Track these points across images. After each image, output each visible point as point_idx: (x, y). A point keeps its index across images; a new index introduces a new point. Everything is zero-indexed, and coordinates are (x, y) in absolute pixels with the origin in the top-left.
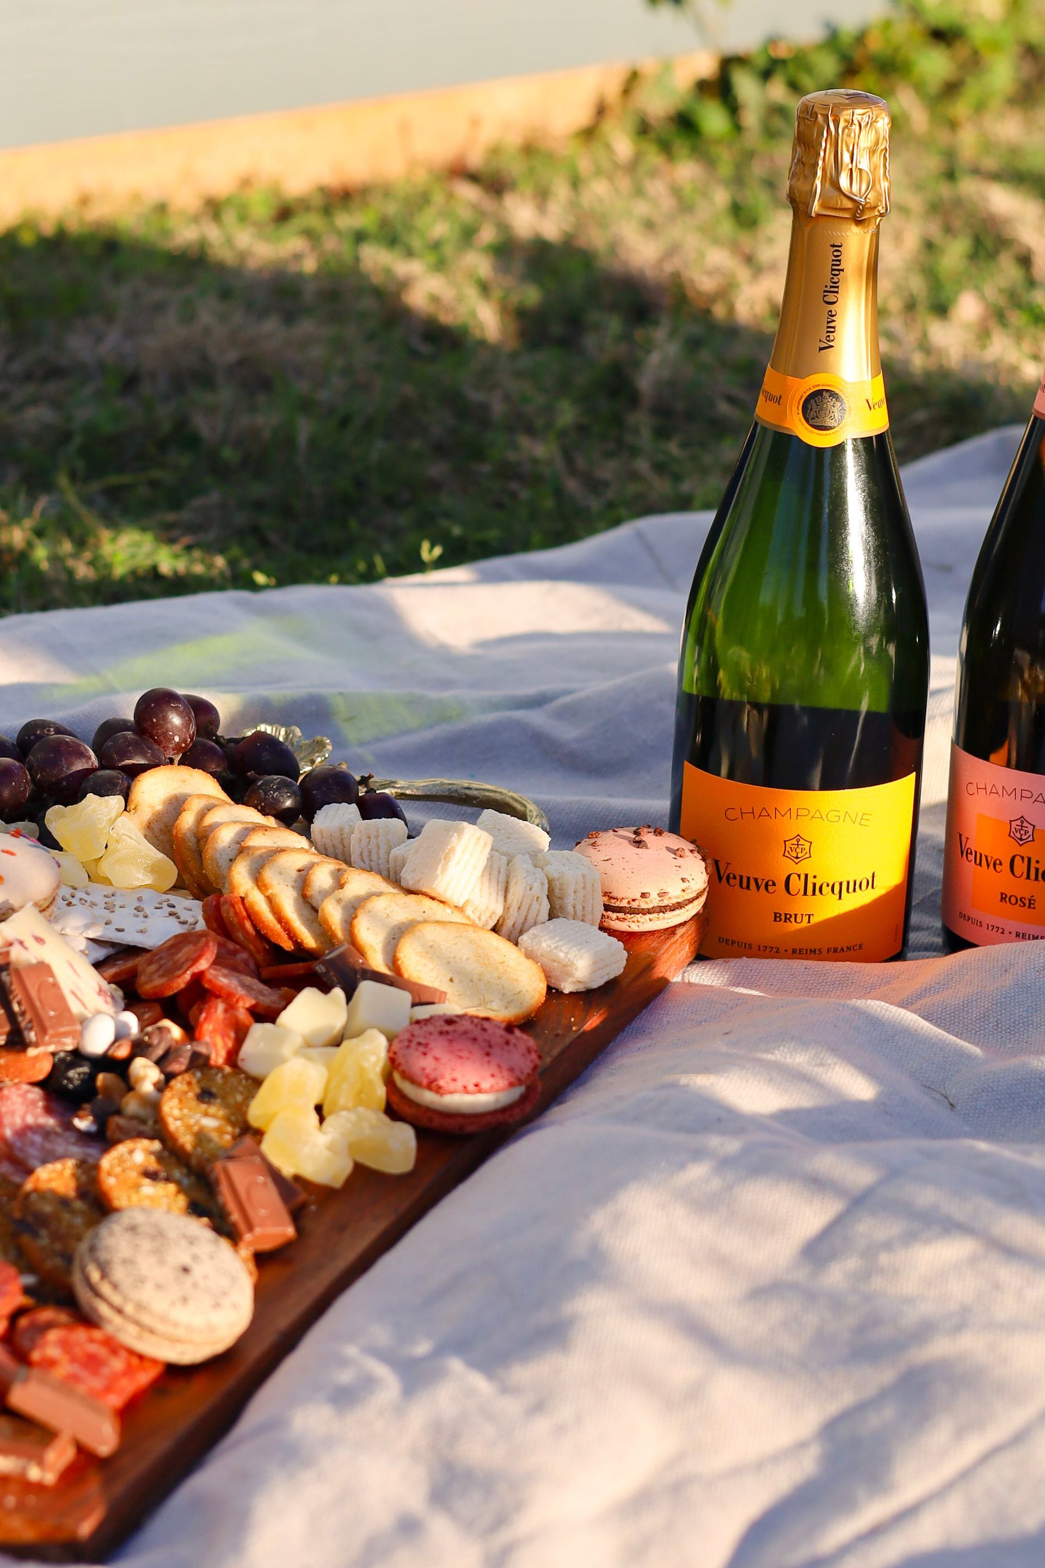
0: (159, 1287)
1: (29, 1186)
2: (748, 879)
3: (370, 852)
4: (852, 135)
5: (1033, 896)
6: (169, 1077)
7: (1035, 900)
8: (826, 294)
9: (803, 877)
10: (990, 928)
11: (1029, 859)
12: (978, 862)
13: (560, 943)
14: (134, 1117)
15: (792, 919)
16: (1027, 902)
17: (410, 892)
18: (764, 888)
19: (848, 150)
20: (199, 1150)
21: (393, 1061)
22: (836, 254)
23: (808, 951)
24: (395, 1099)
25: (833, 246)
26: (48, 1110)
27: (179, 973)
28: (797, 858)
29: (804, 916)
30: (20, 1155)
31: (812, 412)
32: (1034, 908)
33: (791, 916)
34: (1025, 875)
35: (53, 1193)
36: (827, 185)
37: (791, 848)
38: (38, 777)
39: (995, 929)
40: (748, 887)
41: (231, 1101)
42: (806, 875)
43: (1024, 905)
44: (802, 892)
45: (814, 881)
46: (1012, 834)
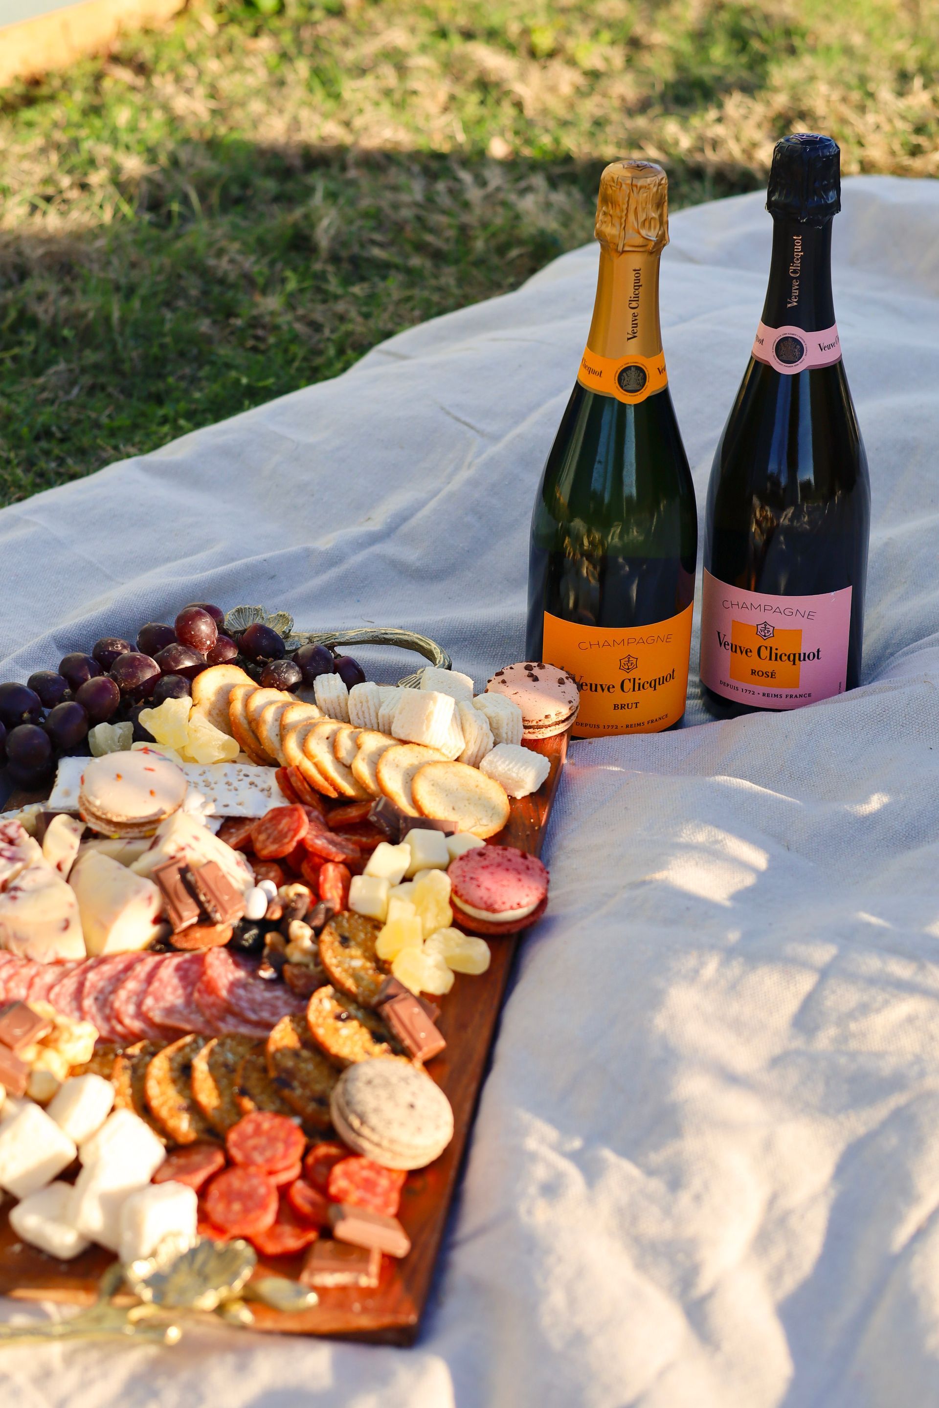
0: (402, 1124)
1: (272, 1048)
2: (596, 685)
3: (363, 712)
5: (774, 670)
6: (318, 932)
7: (775, 673)
8: (631, 302)
9: (632, 681)
10: (744, 691)
11: (771, 648)
12: (734, 650)
13: (511, 766)
14: (298, 965)
15: (626, 707)
16: (770, 675)
17: (404, 742)
18: (607, 690)
20: (361, 989)
21: (455, 891)
22: (637, 275)
23: (636, 725)
24: (460, 917)
25: (636, 270)
26: (237, 964)
27: (286, 840)
28: (628, 669)
29: (633, 704)
30: (236, 1009)
31: (624, 382)
32: (775, 678)
33: (625, 705)
34: (768, 658)
35: (287, 1048)
36: (630, 231)
37: (624, 663)
38: (122, 685)
39: (748, 692)
40: (596, 690)
41: (359, 940)
42: (634, 679)
43: (768, 676)
44: (632, 690)
45: (639, 681)
46: (758, 633)
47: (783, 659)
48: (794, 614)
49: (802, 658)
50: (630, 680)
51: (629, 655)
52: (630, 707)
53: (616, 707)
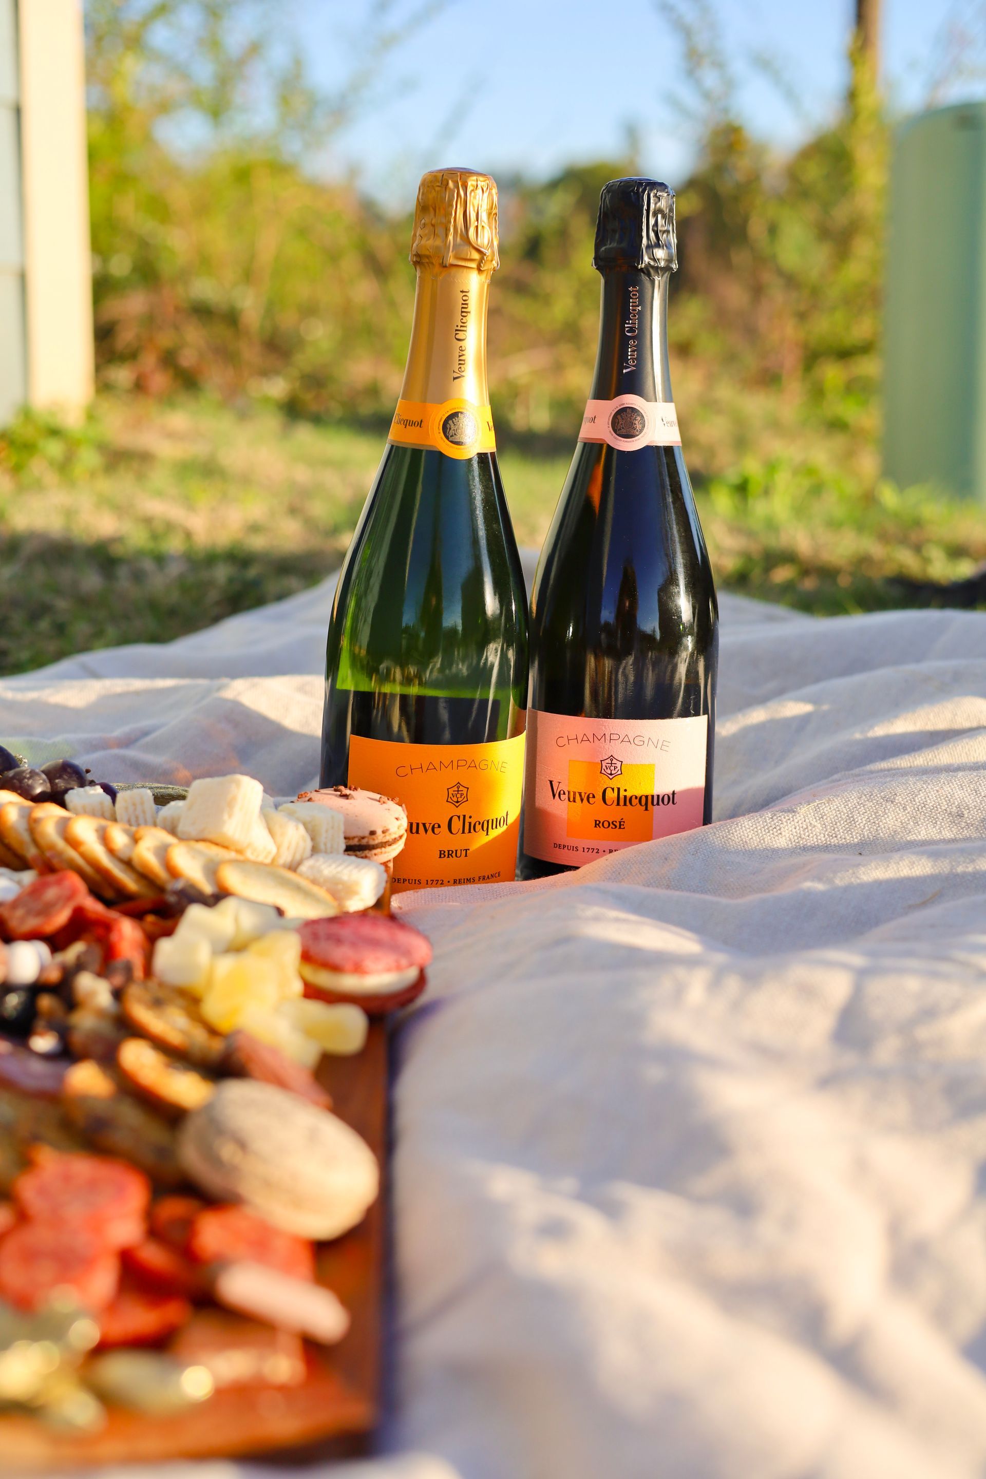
2: (418, 824)
4: (477, 197)
5: (622, 819)
6: (118, 988)
7: (624, 822)
8: (457, 332)
9: (462, 818)
10: (586, 850)
11: (619, 789)
12: (571, 799)
13: (339, 870)
15: (454, 855)
16: (618, 824)
17: (196, 839)
18: (431, 831)
19: (474, 210)
21: (306, 955)
22: (464, 298)
23: (466, 880)
25: (462, 292)
28: (457, 802)
29: (462, 851)
31: (451, 431)
32: (624, 828)
33: (453, 852)
34: (615, 803)
35: (96, 1094)
36: (458, 239)
37: (453, 794)
39: (591, 851)
40: (417, 832)
42: (464, 816)
43: (616, 827)
44: (461, 831)
45: (470, 820)
46: (603, 771)
47: (633, 803)
48: (646, 742)
49: (655, 802)
50: (459, 817)
51: (458, 783)
52: (458, 855)
53: (442, 854)
